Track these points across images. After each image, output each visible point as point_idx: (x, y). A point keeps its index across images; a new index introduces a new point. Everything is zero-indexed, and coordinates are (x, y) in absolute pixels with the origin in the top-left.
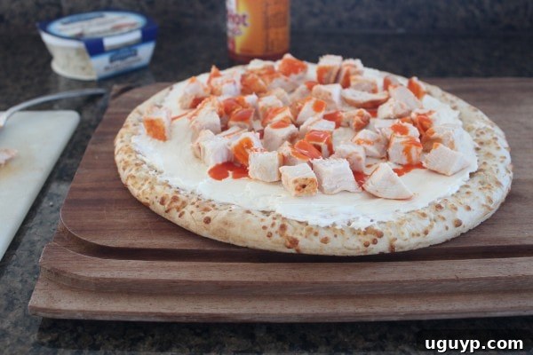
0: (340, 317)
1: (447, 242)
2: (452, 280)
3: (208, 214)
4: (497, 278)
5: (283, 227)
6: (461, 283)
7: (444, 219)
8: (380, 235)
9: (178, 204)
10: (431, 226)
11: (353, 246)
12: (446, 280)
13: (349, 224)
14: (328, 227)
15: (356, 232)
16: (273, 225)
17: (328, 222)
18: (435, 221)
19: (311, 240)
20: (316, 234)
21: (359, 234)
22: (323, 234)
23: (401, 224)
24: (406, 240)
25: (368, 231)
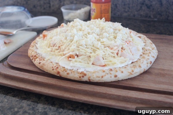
0: (64, 97)
1: (112, 82)
2: (104, 93)
3: (41, 61)
4: (120, 96)
5: (57, 68)
6: (107, 95)
7: (111, 74)
8: (85, 75)
9: (35, 58)
10: (105, 75)
11: (76, 77)
12: (102, 93)
13: (77, 70)
14: (70, 70)
15: (78, 73)
16: (55, 67)
17: (71, 68)
18: (108, 74)
19: (64, 73)
20: (66, 71)
21: (79, 73)
22: (68, 72)
23: (94, 73)
24: (94, 78)
25: (82, 73)
